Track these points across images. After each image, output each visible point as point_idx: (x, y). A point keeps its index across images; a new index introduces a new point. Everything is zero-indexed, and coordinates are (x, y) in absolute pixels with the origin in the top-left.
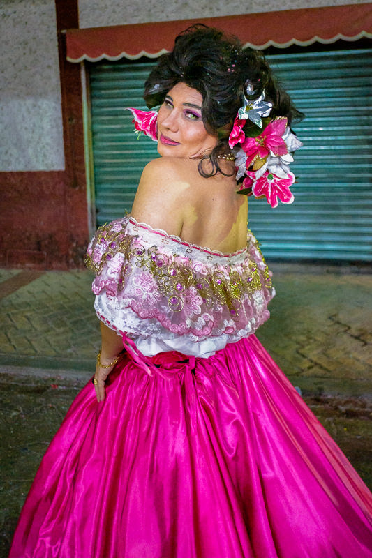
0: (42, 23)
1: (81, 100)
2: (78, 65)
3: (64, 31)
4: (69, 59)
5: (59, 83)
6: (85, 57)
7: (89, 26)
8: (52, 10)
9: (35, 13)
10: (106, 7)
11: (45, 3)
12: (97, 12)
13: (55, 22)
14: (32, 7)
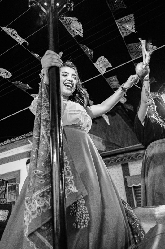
0: (118, 174)
1: (133, 198)
2: (131, 188)
3: (126, 177)
4: (128, 186)
5: (125, 193)
6: (134, 185)
7: (133, 175)
8: (121, 170)
9: (115, 171)
10: (138, 168)
11: (118, 168)
12: (135, 169)
13: (122, 174)
14: (115, 169)
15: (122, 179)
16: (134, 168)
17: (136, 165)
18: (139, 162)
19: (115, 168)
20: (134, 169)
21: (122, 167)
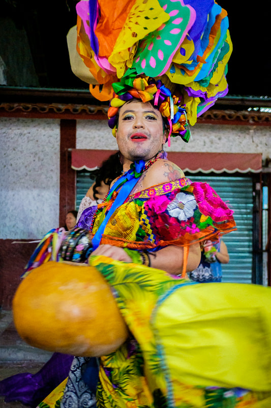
0: (49, 142)
4: (73, 167)
5: (59, 182)
6: (85, 167)
8: (57, 134)
9: (44, 135)
10: (94, 137)
11: (53, 130)
12: (88, 140)
13: (59, 143)
14: (43, 131)
15: (55, 153)
16: (87, 136)
17: (93, 131)
18: (98, 128)
19: (44, 128)
20: (86, 138)
21: (61, 130)
